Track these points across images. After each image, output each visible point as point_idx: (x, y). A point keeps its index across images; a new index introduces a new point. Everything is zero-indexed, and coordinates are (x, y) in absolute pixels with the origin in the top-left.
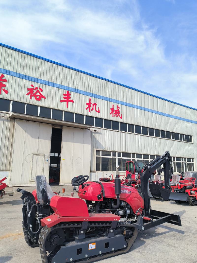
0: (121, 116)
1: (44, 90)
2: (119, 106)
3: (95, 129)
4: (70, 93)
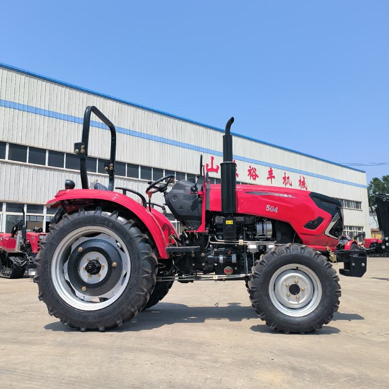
0: (306, 187)
1: (257, 169)
4: (272, 169)
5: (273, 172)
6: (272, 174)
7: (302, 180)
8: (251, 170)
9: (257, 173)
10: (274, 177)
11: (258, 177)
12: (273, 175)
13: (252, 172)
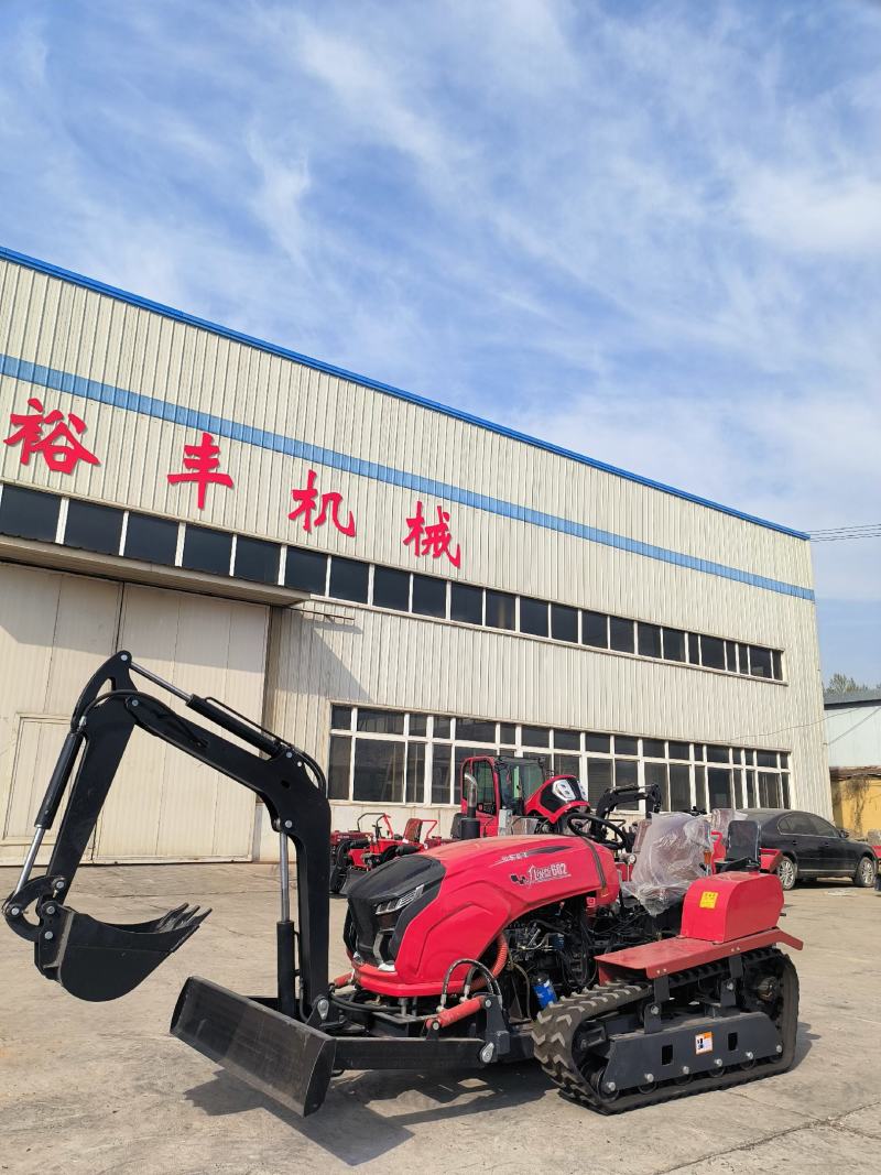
0: (454, 555)
1: (91, 424)
2: (446, 509)
3: (329, 610)
4: (216, 443)
5: (223, 458)
6: (216, 463)
7: (431, 520)
8: (38, 419)
9: (87, 442)
10: (226, 480)
11: (93, 460)
12: (222, 470)
13: (47, 430)
